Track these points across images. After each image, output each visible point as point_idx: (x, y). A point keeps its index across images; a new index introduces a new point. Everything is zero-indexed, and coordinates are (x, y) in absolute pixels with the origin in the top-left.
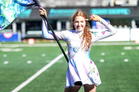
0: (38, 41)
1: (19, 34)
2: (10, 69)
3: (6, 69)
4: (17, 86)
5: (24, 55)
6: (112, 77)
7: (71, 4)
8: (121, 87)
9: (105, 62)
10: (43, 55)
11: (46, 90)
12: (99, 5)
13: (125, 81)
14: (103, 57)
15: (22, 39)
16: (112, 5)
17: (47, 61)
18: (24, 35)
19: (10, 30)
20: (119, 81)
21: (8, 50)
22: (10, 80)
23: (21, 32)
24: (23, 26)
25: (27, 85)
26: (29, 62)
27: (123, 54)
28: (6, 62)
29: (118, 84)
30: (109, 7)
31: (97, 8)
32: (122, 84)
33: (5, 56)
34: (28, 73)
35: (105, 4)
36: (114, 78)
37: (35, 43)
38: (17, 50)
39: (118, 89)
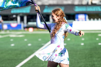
0: (36, 29)
1: (22, 24)
2: (15, 50)
3: (13, 50)
4: (21, 62)
5: (26, 40)
6: (90, 56)
7: (60, 3)
8: (96, 63)
9: (85, 45)
10: (40, 40)
11: (42, 65)
12: (80, 3)
13: (99, 59)
14: (83, 42)
15: (24, 28)
16: (90, 3)
17: (43, 44)
18: (26, 25)
19: (16, 21)
20: (95, 59)
21: (14, 36)
22: (16, 58)
23: (24, 22)
24: (25, 18)
25: (28, 62)
26: (30, 45)
27: (97, 39)
28: (13, 45)
29: (94, 61)
30: (87, 5)
31: (78, 5)
32: (96, 61)
33: (12, 40)
34: (29, 53)
35: (84, 3)
36: (91, 57)
37: (34, 31)
38: (21, 36)
39: (94, 65)
